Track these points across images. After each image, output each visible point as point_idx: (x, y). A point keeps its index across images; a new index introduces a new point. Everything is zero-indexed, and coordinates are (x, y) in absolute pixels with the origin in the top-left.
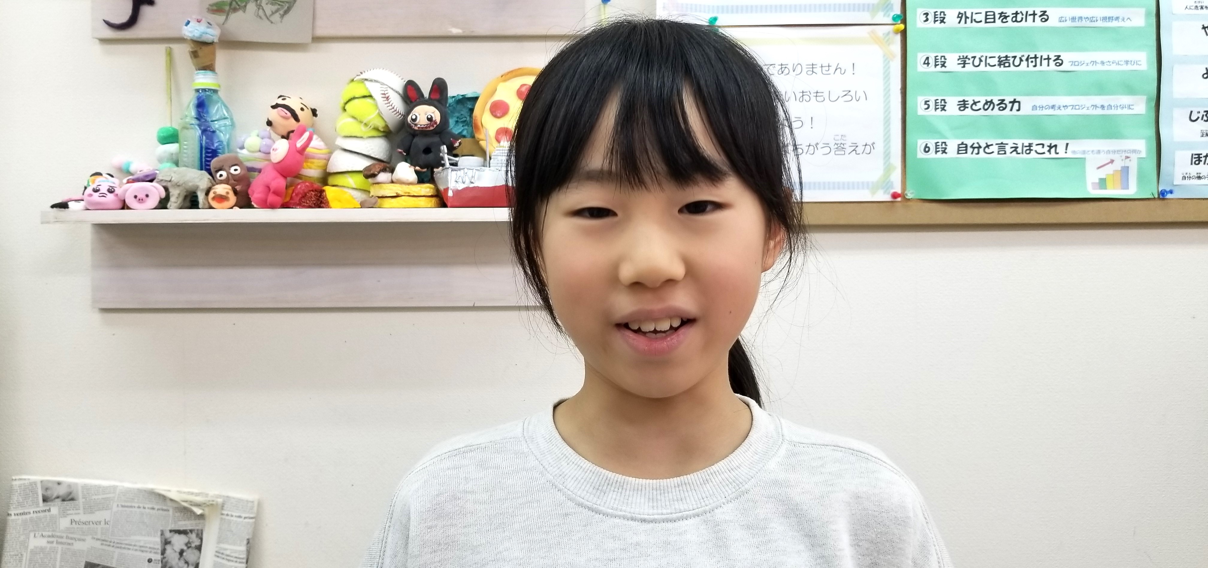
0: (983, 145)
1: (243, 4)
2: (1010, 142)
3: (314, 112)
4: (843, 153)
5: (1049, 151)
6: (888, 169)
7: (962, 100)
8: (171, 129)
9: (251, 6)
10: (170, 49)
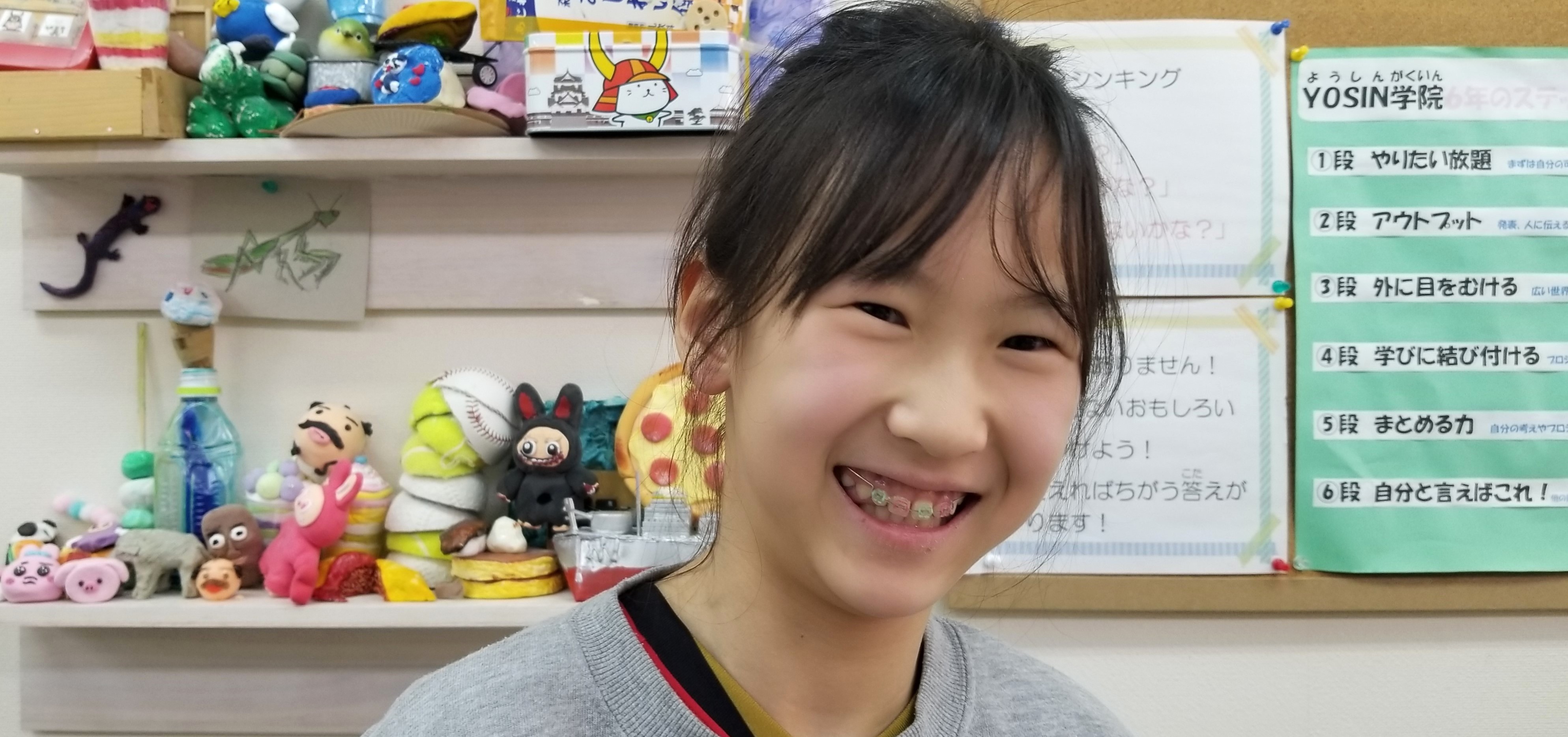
0: (1415, 487)
1: (258, 260)
2: (1457, 483)
3: (367, 429)
4: (1196, 497)
5: (1518, 496)
6: (1267, 523)
7: (1381, 416)
8: (143, 456)
9: (271, 263)
10: (145, 325)
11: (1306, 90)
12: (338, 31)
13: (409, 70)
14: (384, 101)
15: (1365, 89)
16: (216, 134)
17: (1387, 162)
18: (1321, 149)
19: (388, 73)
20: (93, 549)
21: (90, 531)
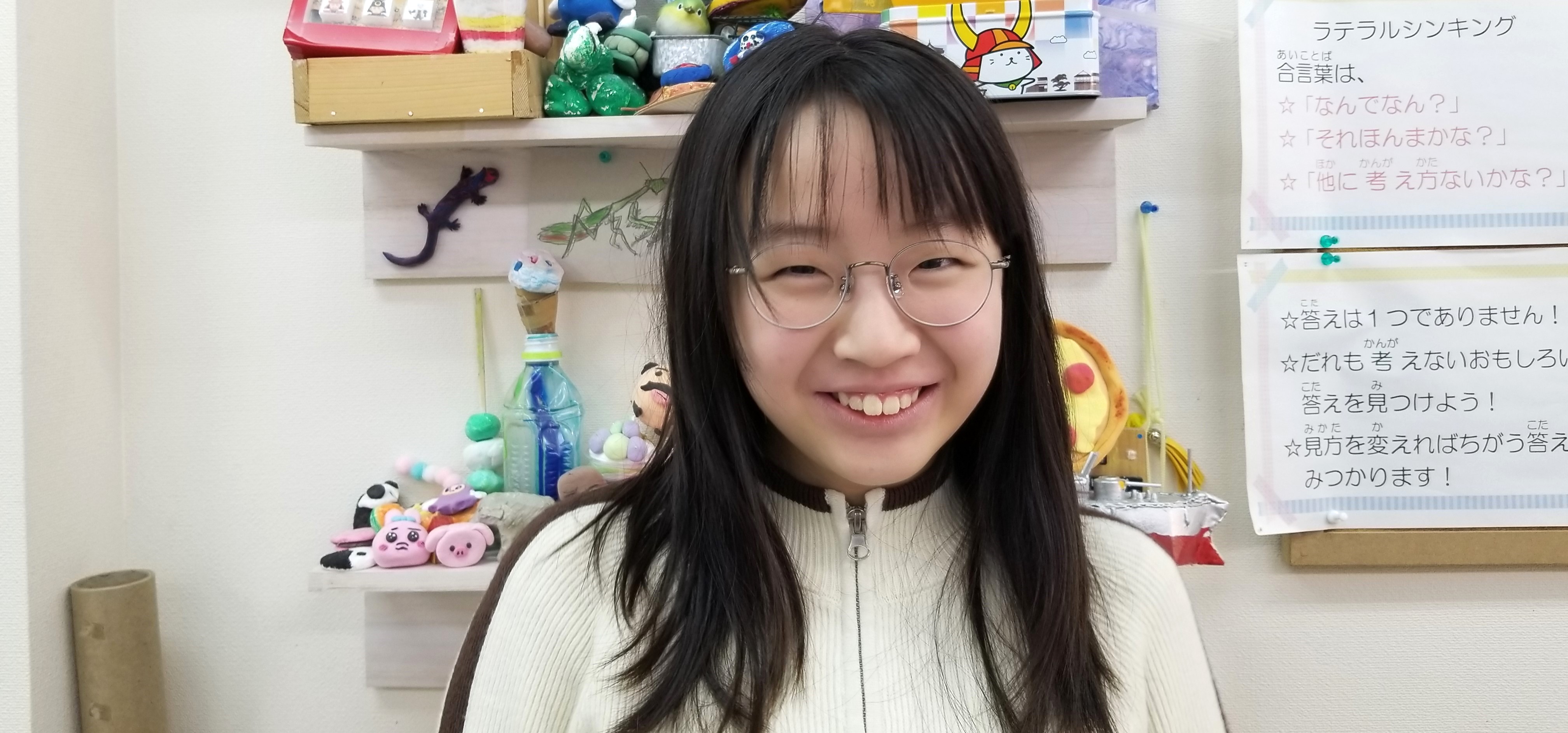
1: (592, 228)
4: (1543, 449)
8: (486, 418)
10: (482, 291)
12: (680, 7)
16: (575, 113)
20: (451, 513)
21: (444, 493)
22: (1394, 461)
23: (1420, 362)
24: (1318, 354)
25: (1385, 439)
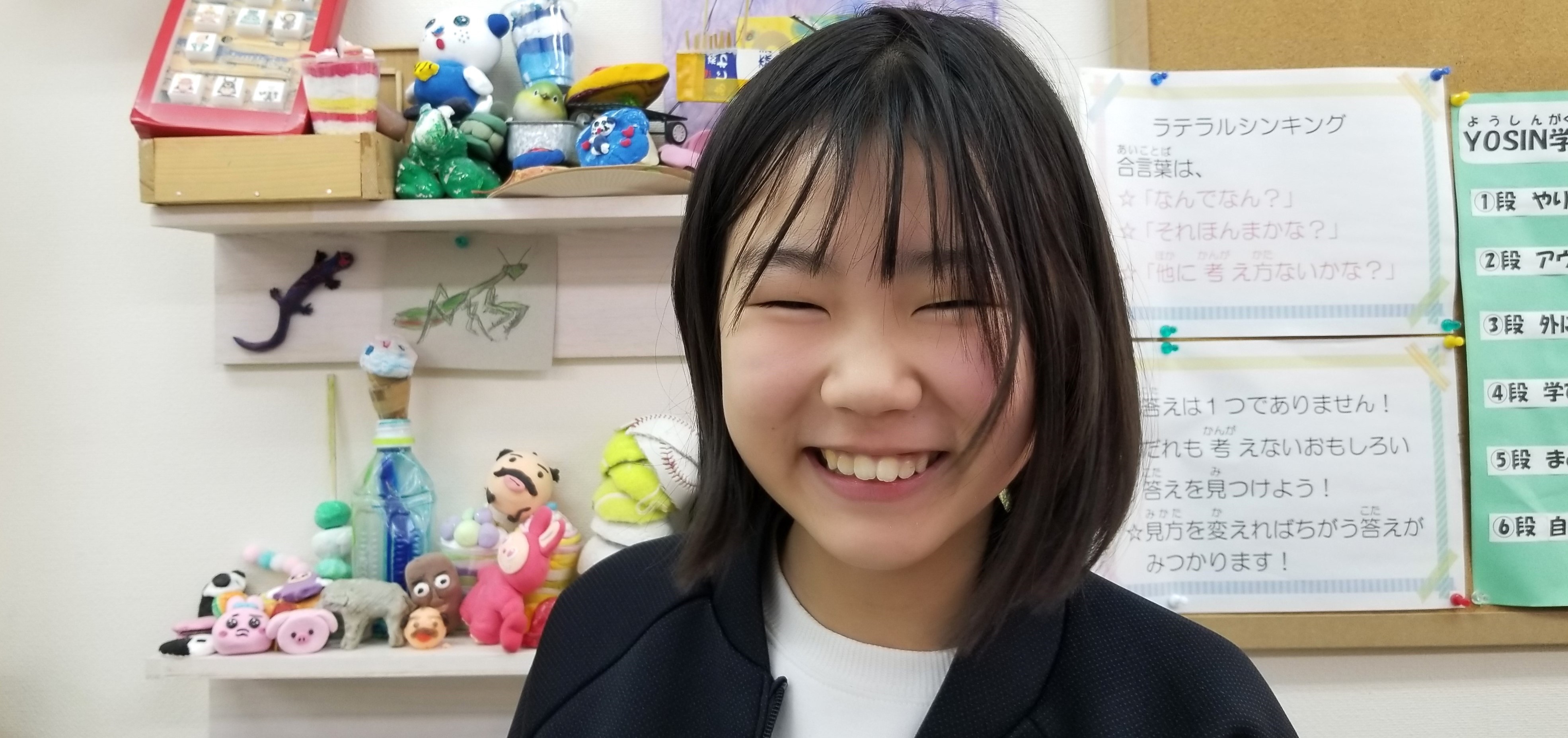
1: (449, 313)
3: (555, 475)
4: (1375, 534)
6: (1445, 558)
7: (1553, 451)
8: (337, 505)
9: (461, 316)
10: (334, 376)
11: (1467, 134)
12: (536, 93)
13: (618, 132)
14: (592, 163)
15: (1524, 132)
16: (425, 196)
17: (1548, 203)
18: (1484, 191)
19: (597, 135)
20: (296, 600)
21: (290, 581)
22: (1233, 546)
23: (1257, 449)
24: (1158, 441)
25: (1225, 525)
